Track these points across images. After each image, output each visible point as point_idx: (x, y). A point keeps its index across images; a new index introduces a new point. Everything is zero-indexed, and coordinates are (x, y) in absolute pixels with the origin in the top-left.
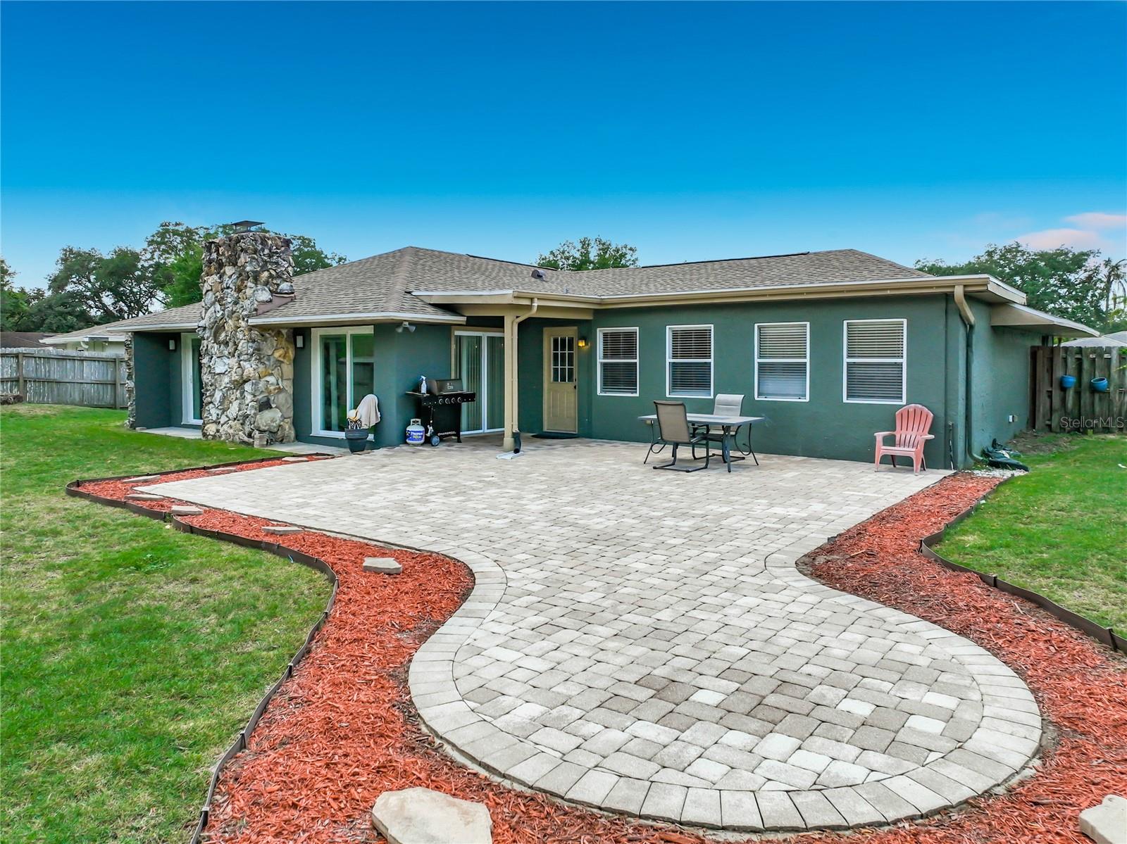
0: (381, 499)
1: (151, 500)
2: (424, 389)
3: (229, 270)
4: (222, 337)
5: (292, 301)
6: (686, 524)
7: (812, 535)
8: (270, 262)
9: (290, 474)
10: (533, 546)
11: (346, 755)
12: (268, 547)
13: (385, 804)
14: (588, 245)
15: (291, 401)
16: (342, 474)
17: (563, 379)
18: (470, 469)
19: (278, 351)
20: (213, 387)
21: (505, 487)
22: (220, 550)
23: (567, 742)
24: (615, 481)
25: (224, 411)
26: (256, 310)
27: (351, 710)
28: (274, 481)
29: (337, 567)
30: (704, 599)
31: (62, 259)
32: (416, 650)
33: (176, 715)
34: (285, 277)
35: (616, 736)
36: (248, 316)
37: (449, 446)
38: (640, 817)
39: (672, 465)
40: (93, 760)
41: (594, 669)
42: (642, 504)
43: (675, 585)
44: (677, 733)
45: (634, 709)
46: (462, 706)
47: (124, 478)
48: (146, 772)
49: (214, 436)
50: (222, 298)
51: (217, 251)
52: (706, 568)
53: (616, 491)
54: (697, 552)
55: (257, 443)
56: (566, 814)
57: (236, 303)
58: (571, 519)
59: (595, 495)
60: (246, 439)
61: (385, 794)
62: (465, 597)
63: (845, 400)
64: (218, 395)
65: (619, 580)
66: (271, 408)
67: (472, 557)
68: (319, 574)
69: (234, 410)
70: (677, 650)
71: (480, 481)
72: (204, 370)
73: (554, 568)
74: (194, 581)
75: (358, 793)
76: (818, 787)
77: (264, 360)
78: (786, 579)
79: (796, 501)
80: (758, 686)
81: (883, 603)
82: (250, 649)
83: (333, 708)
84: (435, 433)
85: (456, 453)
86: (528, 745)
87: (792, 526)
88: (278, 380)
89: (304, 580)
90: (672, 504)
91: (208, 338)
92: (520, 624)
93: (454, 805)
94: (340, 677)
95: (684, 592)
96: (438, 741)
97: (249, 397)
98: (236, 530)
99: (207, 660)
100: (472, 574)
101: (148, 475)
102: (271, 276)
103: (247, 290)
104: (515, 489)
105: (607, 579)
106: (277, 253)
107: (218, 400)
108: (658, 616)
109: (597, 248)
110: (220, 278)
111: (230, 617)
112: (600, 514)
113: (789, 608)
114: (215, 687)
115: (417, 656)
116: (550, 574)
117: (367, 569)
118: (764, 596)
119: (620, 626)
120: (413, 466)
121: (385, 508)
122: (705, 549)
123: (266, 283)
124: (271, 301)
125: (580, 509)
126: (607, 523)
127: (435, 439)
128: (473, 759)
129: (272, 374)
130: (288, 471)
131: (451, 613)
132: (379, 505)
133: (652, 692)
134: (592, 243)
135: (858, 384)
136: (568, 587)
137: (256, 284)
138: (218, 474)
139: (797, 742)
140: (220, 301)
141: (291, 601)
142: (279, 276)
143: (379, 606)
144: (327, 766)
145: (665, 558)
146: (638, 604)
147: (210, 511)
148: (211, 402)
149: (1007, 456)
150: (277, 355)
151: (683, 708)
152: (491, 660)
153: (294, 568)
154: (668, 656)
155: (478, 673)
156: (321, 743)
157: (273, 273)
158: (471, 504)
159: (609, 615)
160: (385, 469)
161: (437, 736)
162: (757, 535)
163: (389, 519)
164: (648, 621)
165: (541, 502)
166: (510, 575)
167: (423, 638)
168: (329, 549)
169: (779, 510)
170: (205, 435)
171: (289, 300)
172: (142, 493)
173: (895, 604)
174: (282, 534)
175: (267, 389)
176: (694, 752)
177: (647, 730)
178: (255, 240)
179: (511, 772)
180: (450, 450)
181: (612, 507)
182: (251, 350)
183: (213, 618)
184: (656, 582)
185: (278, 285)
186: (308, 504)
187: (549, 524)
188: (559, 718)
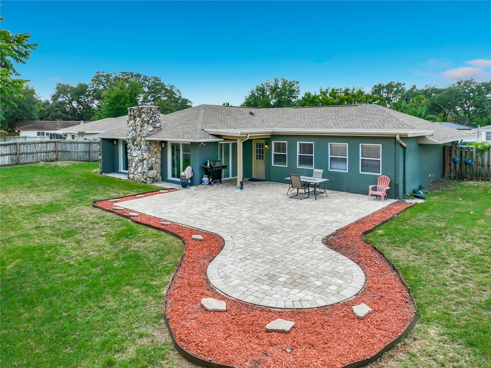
0: (195, 210)
1: (121, 210)
2: (208, 165)
3: (138, 119)
4: (135, 143)
5: (160, 130)
6: (293, 223)
7: (333, 228)
8: (153, 116)
9: (163, 199)
10: (243, 231)
11: (194, 291)
12: (163, 230)
13: (204, 300)
14: (278, 81)
15: (160, 167)
16: (181, 199)
17: (260, 159)
18: (225, 197)
19: (156, 149)
20: (132, 161)
21: (236, 206)
22: (148, 231)
23: (244, 289)
24: (274, 203)
25: (136, 170)
26: (148, 134)
27: (194, 280)
28: (159, 201)
29: (185, 238)
30: (290, 251)
31: (57, 88)
32: (209, 265)
33: (152, 280)
34: (158, 121)
35: (257, 288)
36: (145, 137)
37: (217, 185)
38: (259, 305)
39: (296, 196)
40: (137, 290)
41: (255, 271)
42: (281, 214)
43: (283, 246)
44: (271, 288)
45: (263, 282)
46: (220, 280)
47: (108, 199)
48: (150, 293)
49: (132, 179)
50: (136, 129)
51: (134, 111)
52: (294, 240)
53: (274, 208)
54: (293, 234)
55: (148, 183)
56: (242, 304)
57: (141, 131)
58: (256, 220)
59: (266, 210)
60: (144, 181)
61: (203, 299)
62: (222, 249)
63: (360, 173)
64: (134, 164)
65: (267, 244)
66: (153, 169)
67: (224, 235)
68: (179, 240)
69: (140, 170)
70: (278, 267)
71: (228, 203)
72: (129, 154)
73: (248, 239)
74: (144, 242)
75: (197, 299)
76: (300, 301)
77: (151, 152)
78: (317, 245)
79: (333, 214)
80: (296, 277)
81: (341, 253)
82: (165, 263)
83: (189, 280)
84: (212, 181)
85: (220, 189)
86: (236, 290)
87: (328, 224)
88: (156, 159)
89: (176, 243)
90: (291, 214)
91: (130, 143)
92: (236, 258)
93: (218, 301)
94: (190, 272)
95: (285, 249)
96: (214, 288)
97: (145, 166)
98: (151, 223)
99: (155, 266)
100: (224, 241)
101: (116, 198)
102: (153, 122)
103: (145, 127)
104: (240, 206)
105: (264, 243)
106: (155, 113)
107: (134, 166)
108: (275, 256)
109: (282, 82)
110: (135, 121)
111: (158, 254)
112: (266, 219)
113: (313, 255)
114: (159, 273)
115: (209, 266)
116: (247, 241)
117: (193, 239)
118: (308, 250)
119: (264, 259)
120: (205, 195)
121: (197, 214)
122: (297, 233)
123: (152, 124)
124: (153, 130)
125: (260, 216)
126: (268, 222)
127: (212, 183)
128: (223, 292)
129: (154, 157)
130: (163, 197)
131: (218, 254)
132: (194, 213)
133: (268, 278)
134: (279, 80)
135: (366, 166)
136: (252, 246)
137: (148, 125)
138: (139, 198)
139: (299, 291)
140: (135, 130)
141: (173, 249)
142: (156, 121)
143: (198, 251)
144: (190, 293)
145: (283, 236)
146: (271, 252)
147: (141, 215)
148: (131, 166)
149: (422, 193)
150: (155, 150)
151: (275, 282)
152: (228, 268)
153: (172, 238)
154: (275, 268)
155: (224, 271)
156: (188, 288)
157: (154, 120)
158: (224, 213)
159: (261, 256)
160: (195, 196)
161: (214, 287)
162: (315, 228)
163: (198, 219)
164: (272, 258)
165: (248, 212)
166: (235, 241)
167: (210, 261)
168: (181, 231)
169: (326, 218)
170: (129, 178)
171: (159, 130)
172: (116, 206)
173: (344, 254)
174: (166, 225)
175: (152, 162)
176: (274, 292)
177: (265, 287)
178: (148, 109)
179: (231, 295)
180: (218, 187)
181: (271, 215)
182: (146, 149)
183: (153, 254)
184: (277, 245)
185: (156, 124)
186: (172, 212)
187: (249, 222)
188: (244, 283)
